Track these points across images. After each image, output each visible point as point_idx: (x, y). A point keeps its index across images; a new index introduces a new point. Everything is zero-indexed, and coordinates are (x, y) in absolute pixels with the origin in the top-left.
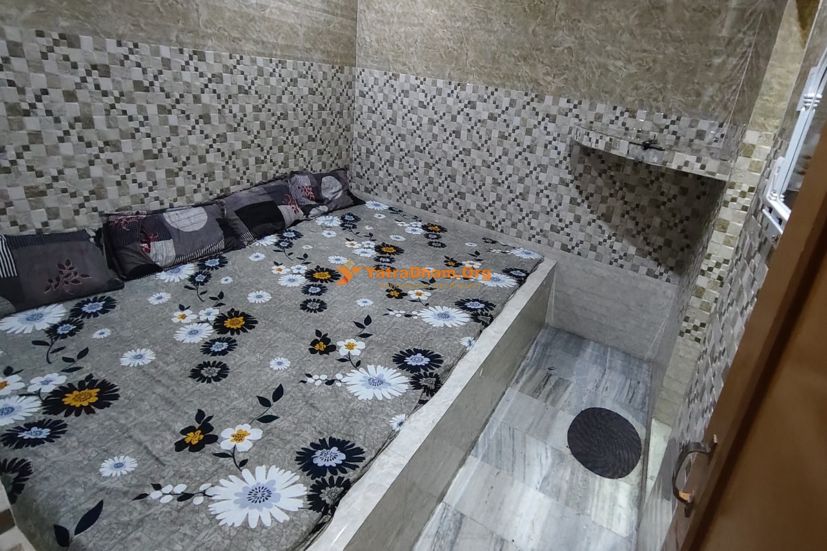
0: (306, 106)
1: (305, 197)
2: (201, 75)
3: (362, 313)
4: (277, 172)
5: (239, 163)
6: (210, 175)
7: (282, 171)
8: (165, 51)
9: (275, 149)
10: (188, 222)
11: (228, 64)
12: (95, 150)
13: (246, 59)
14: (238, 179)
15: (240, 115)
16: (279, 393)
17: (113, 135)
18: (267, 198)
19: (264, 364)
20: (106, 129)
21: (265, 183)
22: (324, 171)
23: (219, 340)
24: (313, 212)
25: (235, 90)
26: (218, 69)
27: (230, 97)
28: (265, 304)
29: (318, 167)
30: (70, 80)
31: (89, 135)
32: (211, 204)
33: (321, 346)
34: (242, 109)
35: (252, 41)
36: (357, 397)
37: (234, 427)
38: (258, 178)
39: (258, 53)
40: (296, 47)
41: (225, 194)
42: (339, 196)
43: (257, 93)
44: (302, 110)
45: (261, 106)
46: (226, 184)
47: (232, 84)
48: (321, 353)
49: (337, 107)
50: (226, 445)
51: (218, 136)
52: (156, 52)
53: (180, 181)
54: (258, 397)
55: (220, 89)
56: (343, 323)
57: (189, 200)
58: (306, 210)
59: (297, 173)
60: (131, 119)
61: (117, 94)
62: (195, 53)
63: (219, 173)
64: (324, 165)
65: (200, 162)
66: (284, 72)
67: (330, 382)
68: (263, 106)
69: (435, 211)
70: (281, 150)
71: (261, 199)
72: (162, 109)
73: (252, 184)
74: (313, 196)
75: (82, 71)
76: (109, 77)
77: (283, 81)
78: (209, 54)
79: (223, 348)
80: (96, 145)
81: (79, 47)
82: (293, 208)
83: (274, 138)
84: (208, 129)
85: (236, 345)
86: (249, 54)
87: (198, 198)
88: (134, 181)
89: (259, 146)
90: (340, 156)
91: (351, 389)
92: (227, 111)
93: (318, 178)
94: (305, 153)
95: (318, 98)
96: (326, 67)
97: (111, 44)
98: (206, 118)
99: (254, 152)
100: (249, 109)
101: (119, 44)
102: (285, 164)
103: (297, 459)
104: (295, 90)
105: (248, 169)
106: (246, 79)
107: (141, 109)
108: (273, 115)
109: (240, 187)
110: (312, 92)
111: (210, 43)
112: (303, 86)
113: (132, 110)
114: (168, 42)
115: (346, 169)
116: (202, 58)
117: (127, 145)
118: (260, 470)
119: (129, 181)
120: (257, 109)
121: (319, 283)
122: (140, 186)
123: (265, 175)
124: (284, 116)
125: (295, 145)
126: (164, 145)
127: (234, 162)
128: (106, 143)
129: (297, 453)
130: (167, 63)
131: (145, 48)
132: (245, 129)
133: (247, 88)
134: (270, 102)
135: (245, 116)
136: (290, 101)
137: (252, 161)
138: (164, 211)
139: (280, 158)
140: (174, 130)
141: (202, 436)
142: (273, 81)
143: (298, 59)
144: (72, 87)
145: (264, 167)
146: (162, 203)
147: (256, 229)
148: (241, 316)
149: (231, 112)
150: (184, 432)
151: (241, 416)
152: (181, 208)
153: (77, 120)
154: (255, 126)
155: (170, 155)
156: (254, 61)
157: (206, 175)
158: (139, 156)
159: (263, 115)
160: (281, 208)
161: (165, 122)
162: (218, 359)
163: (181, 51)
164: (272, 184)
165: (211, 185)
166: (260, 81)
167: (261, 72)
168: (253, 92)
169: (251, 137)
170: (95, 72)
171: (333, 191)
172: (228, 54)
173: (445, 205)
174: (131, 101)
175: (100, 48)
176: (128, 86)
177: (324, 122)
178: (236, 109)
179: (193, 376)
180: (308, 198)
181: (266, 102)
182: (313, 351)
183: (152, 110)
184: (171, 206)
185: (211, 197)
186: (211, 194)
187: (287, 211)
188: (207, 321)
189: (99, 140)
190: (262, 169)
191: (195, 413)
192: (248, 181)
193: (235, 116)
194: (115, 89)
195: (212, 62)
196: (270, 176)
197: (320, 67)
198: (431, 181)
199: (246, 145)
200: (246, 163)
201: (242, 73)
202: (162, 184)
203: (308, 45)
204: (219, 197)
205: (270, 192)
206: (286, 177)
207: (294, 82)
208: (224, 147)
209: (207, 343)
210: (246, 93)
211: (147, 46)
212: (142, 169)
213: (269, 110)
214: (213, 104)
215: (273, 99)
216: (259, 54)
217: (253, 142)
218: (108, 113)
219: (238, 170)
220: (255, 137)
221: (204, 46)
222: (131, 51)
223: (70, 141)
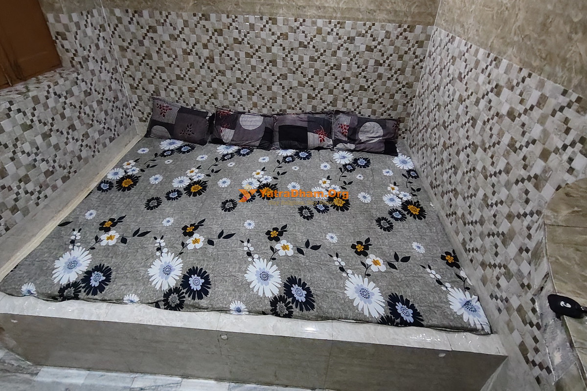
0: (360, 61)
1: (340, 132)
2: (273, 34)
4: (325, 108)
5: (295, 95)
6: (274, 99)
7: (330, 108)
8: (252, 19)
9: (326, 91)
11: (293, 26)
12: (214, 74)
13: (308, 22)
14: (293, 106)
15: (298, 63)
17: (222, 68)
18: (305, 124)
20: (219, 64)
21: (313, 114)
22: (373, 117)
24: (340, 146)
25: (296, 45)
26: (285, 29)
27: (292, 49)
29: (367, 113)
30: (205, 38)
31: (212, 66)
32: (270, 117)
34: (301, 58)
35: (315, 8)
38: (309, 109)
39: (319, 16)
40: (359, 10)
41: (282, 113)
42: (373, 141)
43: (314, 47)
44: (356, 64)
45: (316, 58)
46: (284, 107)
47: (294, 40)
49: (399, 64)
51: (281, 75)
52: (247, 20)
53: (255, 99)
55: (285, 43)
57: (260, 111)
58: (336, 142)
59: (343, 112)
60: (231, 59)
61: (225, 45)
62: (270, 19)
63: (279, 99)
64: (374, 112)
65: (268, 90)
66: (341, 32)
68: (319, 58)
70: (331, 92)
71: (299, 124)
72: (248, 55)
73: (303, 111)
74: (347, 134)
75: (210, 33)
76: (222, 35)
77: (340, 39)
78: (280, 19)
80: (215, 72)
81: (210, 20)
82: (320, 137)
83: (325, 83)
84: (274, 70)
86: (310, 18)
87: (265, 111)
88: (231, 93)
89: (312, 86)
90: (394, 107)
92: (289, 59)
93: (362, 121)
94: (355, 100)
95: (376, 55)
96: (390, 27)
97: (224, 16)
98: (273, 62)
99: (309, 90)
100: (306, 59)
101: (228, 17)
102: (334, 103)
104: (351, 47)
105: (301, 101)
106: (306, 37)
107: (237, 54)
108: (327, 65)
109: (294, 112)
110: (369, 49)
111: (281, 12)
112: (361, 44)
113: (232, 54)
114: (254, 13)
115: (399, 121)
116: (274, 21)
117: (228, 73)
119: (228, 93)
120: (312, 59)
122: (234, 96)
123: (314, 107)
124: (338, 67)
125: (345, 91)
126: (247, 76)
127: (291, 94)
128: (219, 71)
130: (252, 26)
131: (241, 18)
132: (302, 73)
133: (306, 43)
134: (325, 55)
135: (303, 63)
136: (344, 55)
137: (305, 96)
138: (244, 113)
139: (330, 98)
140: (254, 68)
142: (330, 39)
143: (358, 20)
144: (206, 42)
145: (314, 102)
146: (244, 109)
147: (284, 142)
149: (292, 60)
152: (254, 114)
153: (207, 58)
154: (311, 72)
155: (250, 83)
156: (314, 23)
157: (271, 99)
158: (234, 81)
159: (318, 65)
160: (310, 135)
161: (248, 63)
163: (261, 19)
164: (317, 116)
165: (274, 106)
166: (318, 38)
167: (319, 31)
168: (311, 46)
169: (306, 79)
170: (216, 33)
171: (371, 135)
172: (294, 18)
174: (232, 49)
175: (219, 20)
176: (231, 41)
177: (380, 76)
178: (296, 58)
180: (343, 133)
181: (322, 55)
183: (242, 55)
184: (249, 112)
185: (273, 113)
186: (273, 111)
187: (313, 138)
189: (216, 69)
190: (313, 103)
192: (300, 109)
193: (295, 63)
194: (225, 42)
195: (281, 25)
196: (319, 110)
197: (383, 27)
199: (300, 84)
200: (300, 96)
201: (303, 32)
202: (245, 98)
203: (372, 7)
204: (278, 114)
205: (309, 121)
206: (331, 113)
207: (351, 40)
208: (285, 83)
210: (305, 47)
211: (242, 16)
212: (235, 88)
213: (324, 61)
214: (279, 54)
215: (329, 53)
216: (320, 17)
217: (307, 83)
218: (221, 55)
219: (293, 100)
220: (309, 80)
221: (277, 14)
222: (233, 21)
223: (204, 69)
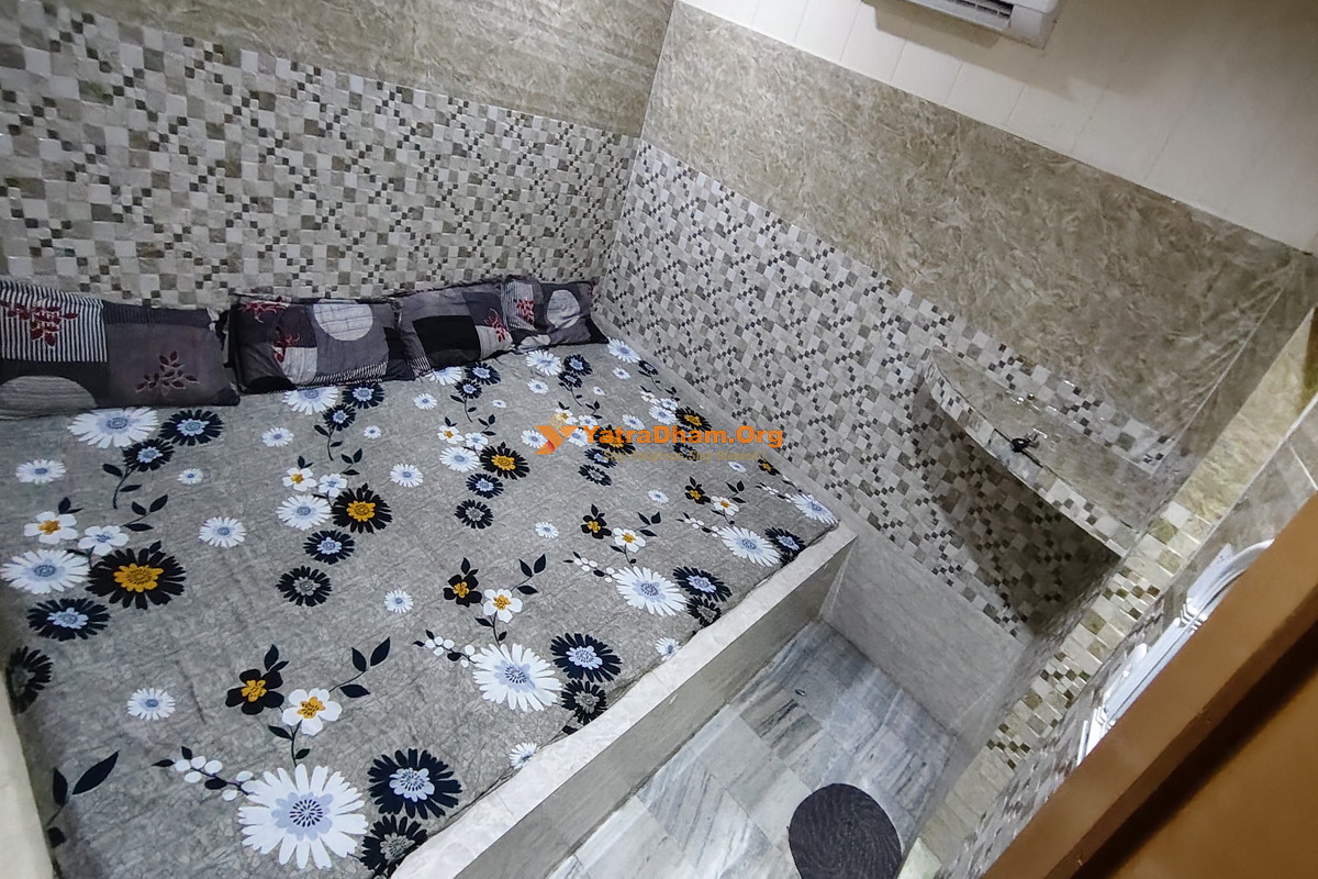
0: (550, 186)
1: (520, 316)
2: (402, 122)
3: (536, 549)
4: (488, 272)
5: (434, 251)
6: (389, 262)
7: (496, 271)
8: (357, 83)
9: (492, 240)
10: (343, 326)
11: (444, 111)
12: (236, 207)
13: (473, 107)
14: (429, 273)
15: (448, 185)
16: (381, 652)
17: (264, 190)
18: (463, 311)
19: (378, 595)
20: (256, 181)
21: (466, 285)
22: (559, 281)
23: (332, 535)
24: (527, 342)
25: (447, 149)
26: (428, 116)
27: (438, 157)
28: (411, 489)
29: (550, 274)
30: (218, 109)
32: (383, 303)
33: (461, 590)
34: (453, 177)
35: (486, 83)
36: (483, 692)
37: (308, 690)
38: (458, 277)
39: (492, 100)
40: (553, 100)
41: (406, 291)
42: (571, 323)
43: (479, 156)
44: (542, 190)
45: (481, 177)
46: (411, 277)
47: (445, 139)
48: (460, 601)
49: (598, 193)
50: (289, 716)
51: (411, 210)
52: (344, 84)
53: (345, 265)
54: (354, 650)
55: (427, 145)
56: (505, 558)
57: (354, 292)
58: (518, 336)
59: (517, 278)
60: (292, 171)
61: (279, 135)
62: (399, 90)
63: (402, 261)
64: (561, 273)
65: (378, 243)
66: (526, 132)
67: (454, 656)
68: (486, 177)
69: (703, 391)
70: (499, 242)
71: (454, 311)
72: (339, 164)
73: (447, 283)
74: (532, 318)
75: (236, 99)
76: (272, 110)
77: (522, 145)
78: (420, 95)
79: (333, 551)
80: (240, 201)
81: (239, 66)
82: (498, 332)
83: (493, 224)
84: (398, 199)
85: (352, 550)
86: (478, 100)
87: (367, 291)
88: (283, 255)
89: (468, 231)
90: (588, 263)
91: (479, 677)
92: (430, 177)
93: (547, 290)
94: (536, 252)
95: (571, 175)
96: (592, 133)
97: (283, 66)
98: (398, 183)
99: (460, 239)
100: (463, 177)
101: (295, 67)
102: (502, 263)
103: (372, 771)
104: (537, 160)
105: (445, 261)
106: (467, 135)
107: (309, 159)
108: (498, 191)
109: (429, 285)
110: (563, 166)
111: (423, 79)
112: (552, 155)
113: (296, 159)
114: (364, 72)
115: (593, 283)
116: (408, 98)
117: (281, 206)
118: (321, 772)
119: (275, 255)
120: (474, 179)
121: (495, 474)
122: (290, 263)
123: (468, 273)
124: (514, 195)
125: (522, 239)
126: (332, 212)
127: (427, 249)
128: (254, 200)
129: (375, 761)
130: (356, 100)
131: (328, 77)
132: (453, 206)
133: (465, 148)
134: (496, 172)
135: (456, 187)
136: (527, 174)
137: (453, 251)
138: (315, 301)
139: (496, 253)
140: (350, 194)
141: (264, 691)
142: (507, 143)
143: (552, 116)
144: (219, 119)
145: (470, 264)
146: (315, 291)
147: (436, 355)
148: (372, 502)
149: (436, 179)
150: (246, 677)
151: (322, 675)
152: (340, 301)
153: (219, 164)
154: (468, 204)
155: (337, 227)
156: (483, 111)
157: (383, 262)
158: (294, 223)
159: (482, 190)
160: (481, 330)
161: (339, 181)
162: (322, 567)
163: (380, 86)
164: (477, 289)
165: (388, 276)
166: (487, 141)
167: (491, 127)
168: (474, 155)
169: (459, 218)
170: (254, 102)
171: (565, 314)
172: (446, 97)
173: (719, 389)
174: (297, 147)
175: (268, 70)
176: (296, 126)
177: (573, 212)
178: (443, 175)
179: (282, 587)
180: (525, 318)
181: (491, 171)
182: (448, 594)
183: (324, 163)
184: (327, 296)
185: (385, 292)
186: (386, 288)
187: (487, 335)
188: (326, 497)
189: (246, 194)
190: (467, 264)
191: (267, 649)
192: (443, 278)
193: (441, 186)
194: (278, 128)
195: (421, 106)
196: (476, 277)
197: (583, 132)
198: (707, 345)
199: (448, 228)
200: (444, 253)
201: (463, 126)
202: (320, 265)
203: (571, 98)
204: (396, 295)
205: (469, 301)
206: (499, 281)
207: (539, 148)
208: (417, 226)
209: (315, 535)
210: (464, 154)
211: (333, 73)
212: (296, 241)
213: (493, 184)
214: (413, 165)
215: (502, 169)
216: (494, 102)
217: (460, 225)
218: (263, 159)
219: (431, 261)
220: (465, 219)
221: (414, 81)
222: (309, 79)
223: (205, 191)
